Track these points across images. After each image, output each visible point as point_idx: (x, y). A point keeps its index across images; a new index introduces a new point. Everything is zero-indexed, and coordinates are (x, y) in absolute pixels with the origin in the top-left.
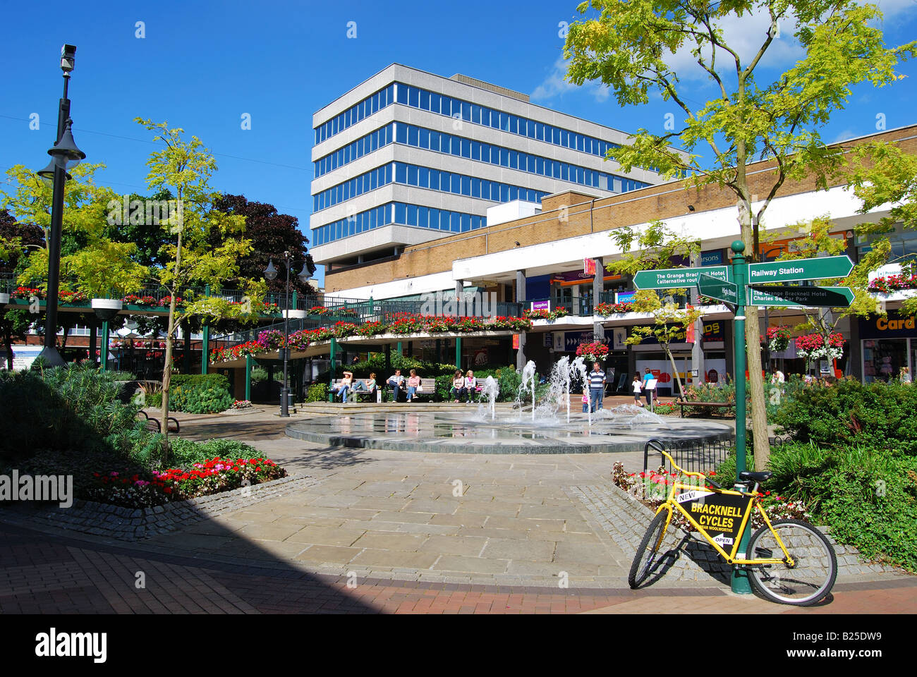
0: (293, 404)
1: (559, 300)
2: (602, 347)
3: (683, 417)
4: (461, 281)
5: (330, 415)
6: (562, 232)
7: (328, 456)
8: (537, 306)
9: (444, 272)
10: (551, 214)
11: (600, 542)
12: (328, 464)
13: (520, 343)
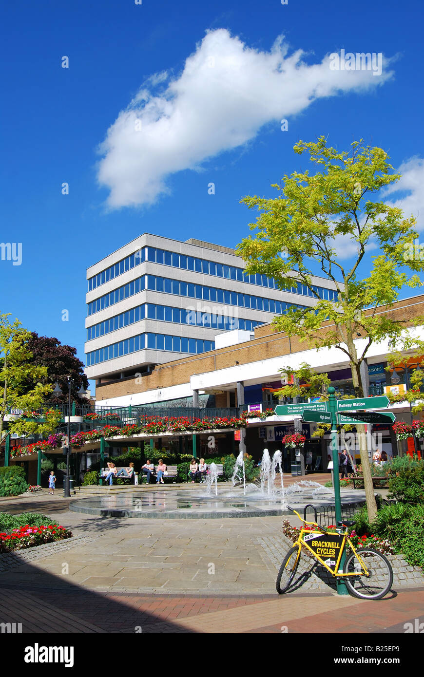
0: (73, 488)
1: (269, 403)
2: (301, 437)
3: (355, 488)
4: (197, 391)
5: (100, 495)
6: (268, 352)
7: (100, 523)
8: (252, 408)
9: (184, 383)
10: (261, 340)
11: (268, 570)
12: (101, 528)
13: (241, 436)
